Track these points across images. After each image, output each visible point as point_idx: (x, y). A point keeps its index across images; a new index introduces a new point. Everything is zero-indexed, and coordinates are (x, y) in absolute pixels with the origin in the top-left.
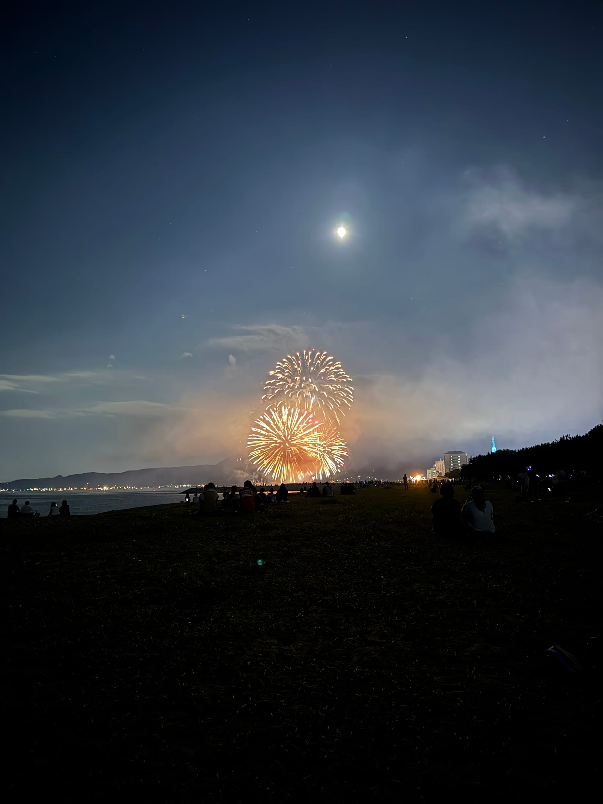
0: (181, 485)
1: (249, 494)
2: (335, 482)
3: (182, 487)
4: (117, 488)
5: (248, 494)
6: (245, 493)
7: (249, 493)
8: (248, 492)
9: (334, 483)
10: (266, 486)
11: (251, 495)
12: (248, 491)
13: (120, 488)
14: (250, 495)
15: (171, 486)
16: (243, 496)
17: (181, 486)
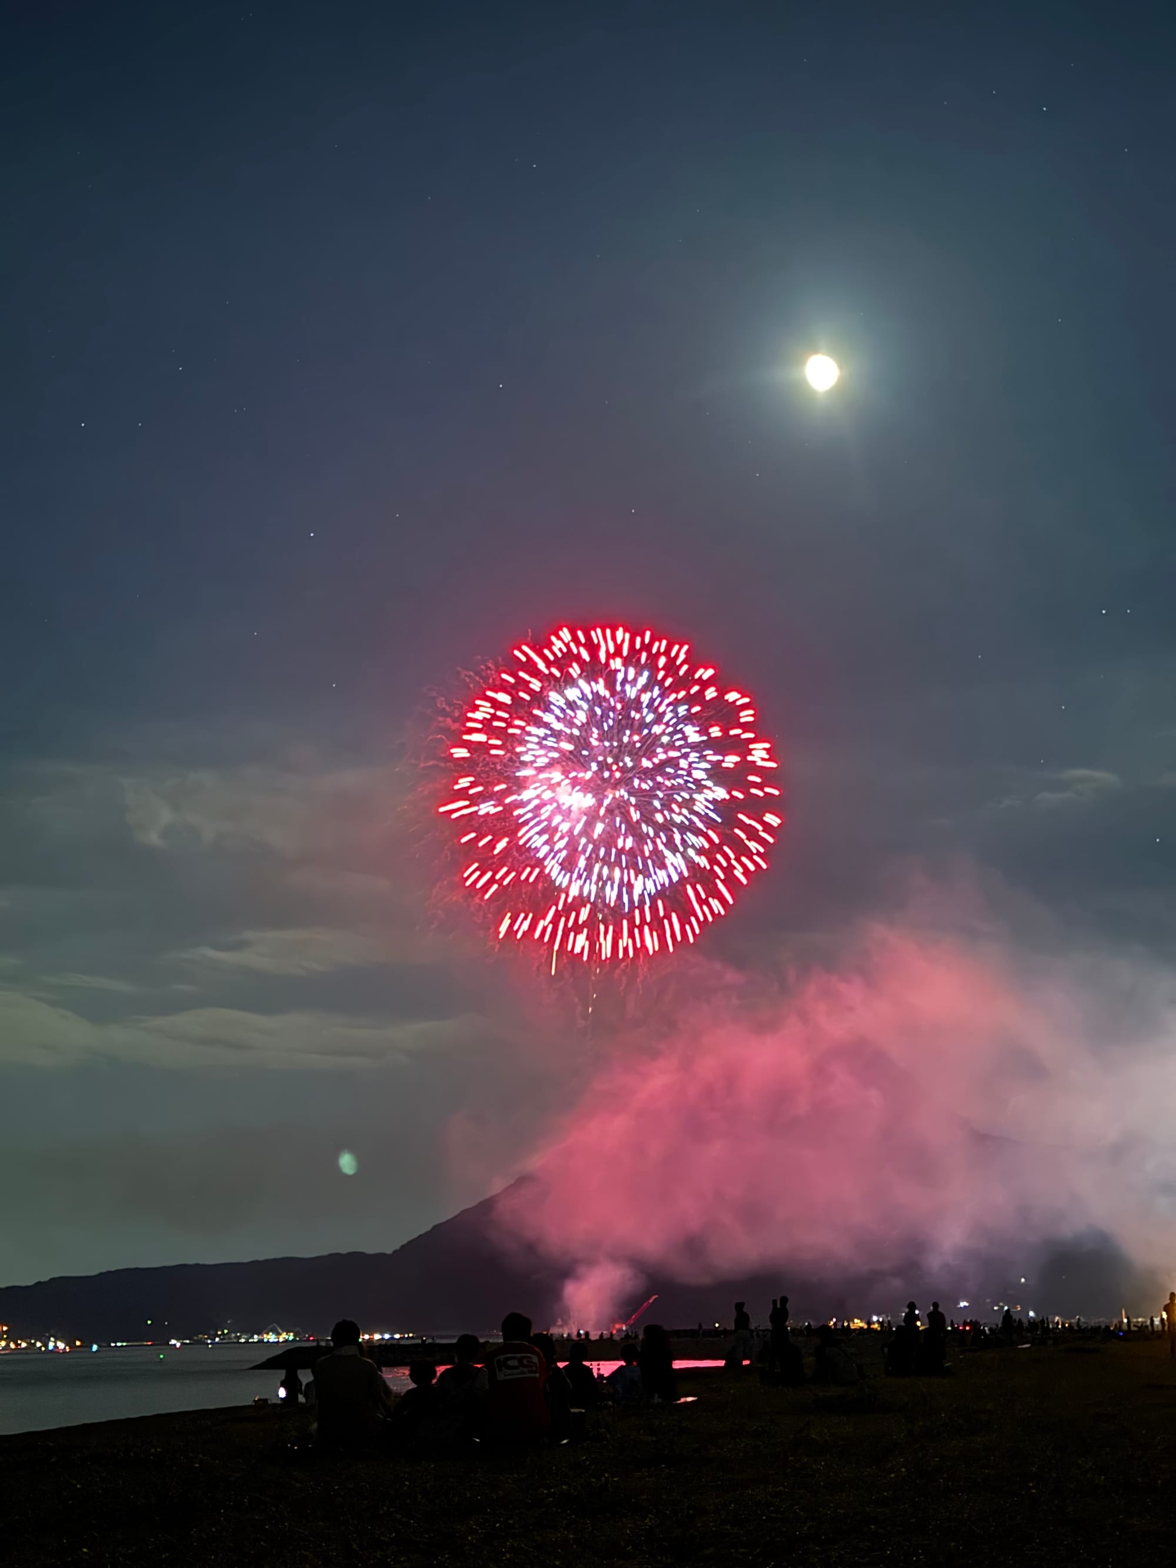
0: (258, 1335)
1: (526, 1370)
2: (866, 1327)
3: (261, 1341)
4: (12, 1346)
5: (521, 1369)
6: (510, 1363)
7: (524, 1366)
8: (520, 1360)
9: (862, 1328)
10: (590, 1340)
11: (535, 1372)
12: (519, 1355)
13: (24, 1345)
14: (530, 1372)
15: (217, 1339)
16: (501, 1377)
17: (256, 1338)
